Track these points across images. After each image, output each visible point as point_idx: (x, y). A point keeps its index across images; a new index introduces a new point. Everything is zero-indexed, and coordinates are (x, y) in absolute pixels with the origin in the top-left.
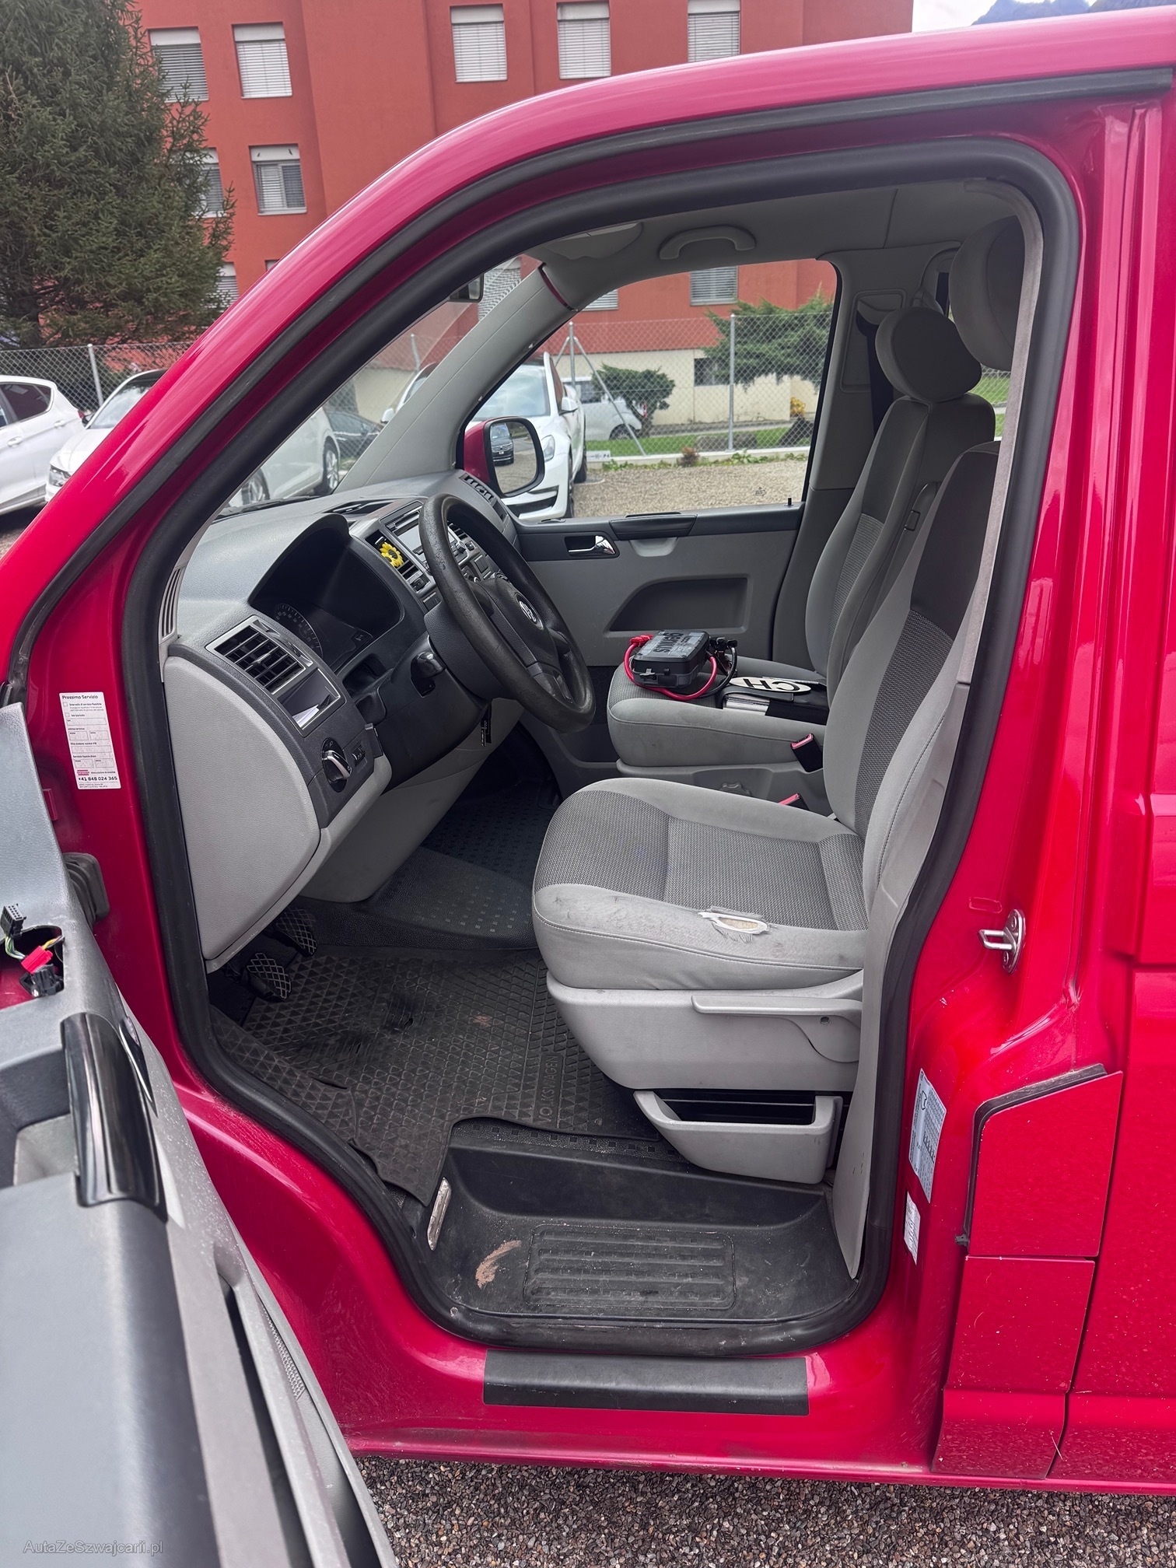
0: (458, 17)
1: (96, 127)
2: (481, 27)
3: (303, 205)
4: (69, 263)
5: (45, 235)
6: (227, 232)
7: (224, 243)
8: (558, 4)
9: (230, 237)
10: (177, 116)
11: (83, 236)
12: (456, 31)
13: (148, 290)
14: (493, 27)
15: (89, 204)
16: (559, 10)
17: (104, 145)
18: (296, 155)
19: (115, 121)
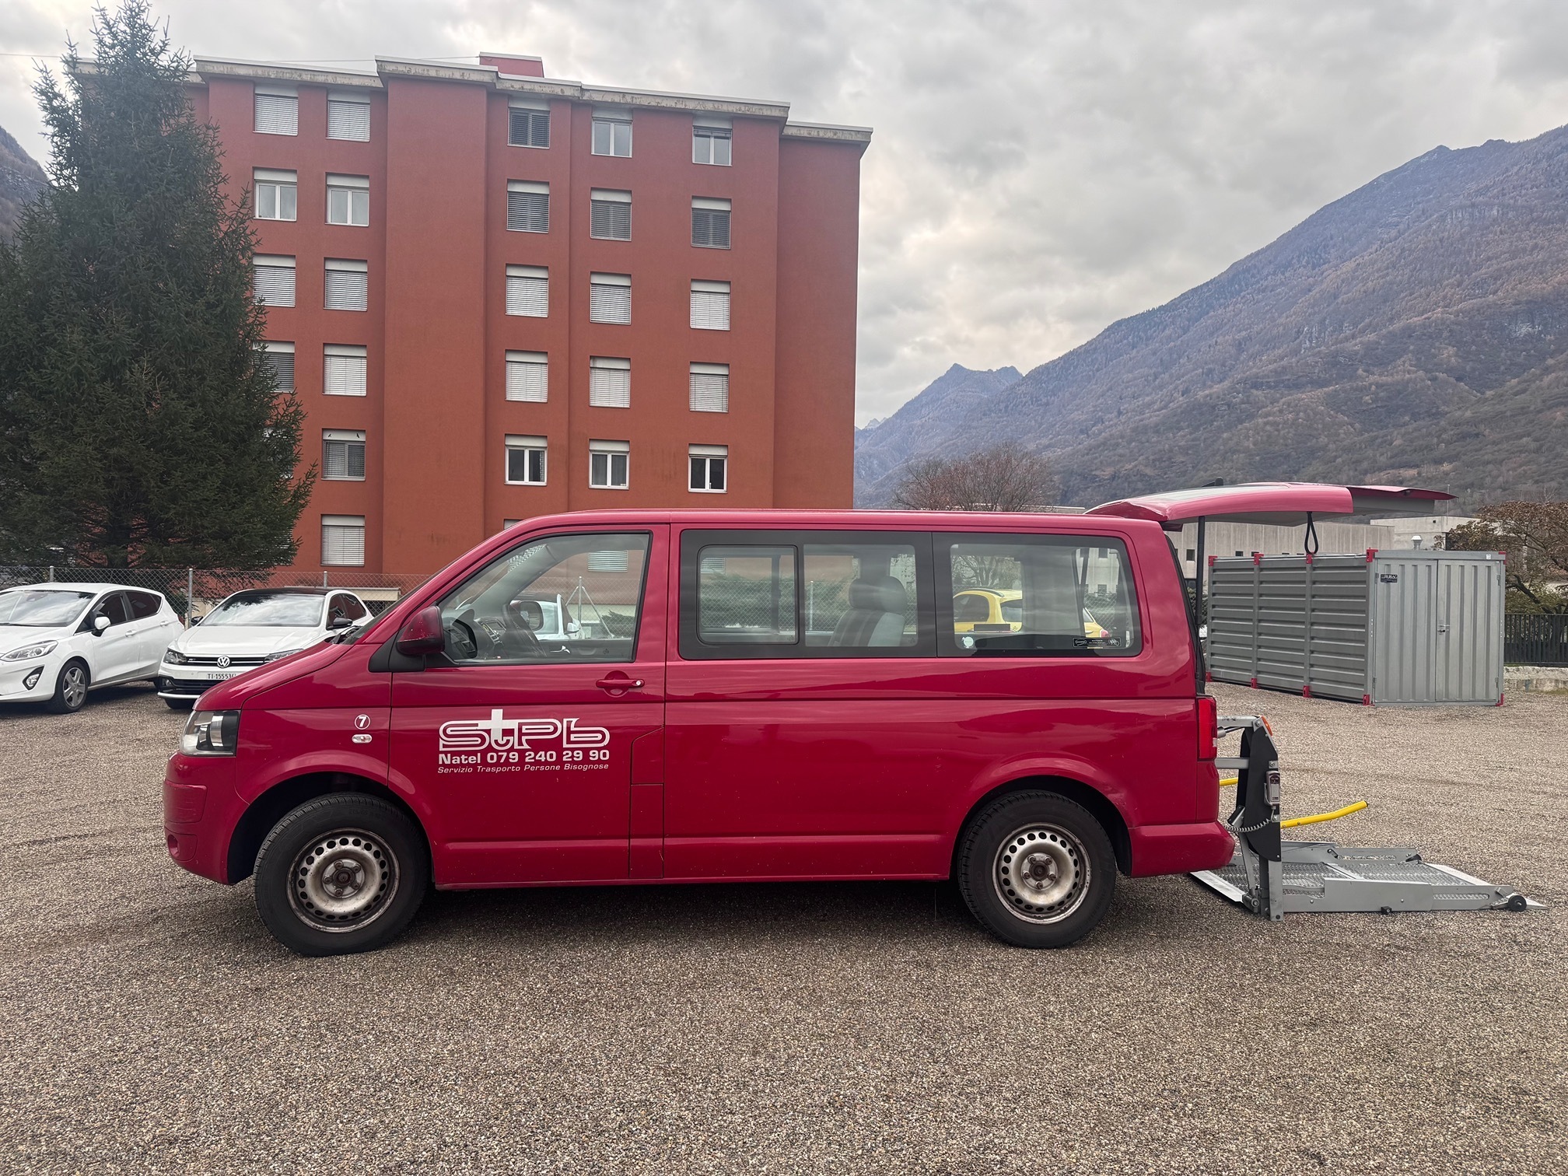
0: (511, 357)
1: (217, 416)
2: (529, 366)
3: (363, 475)
4: (175, 508)
5: (158, 487)
6: (306, 494)
7: (302, 502)
8: (592, 357)
9: (308, 498)
10: (282, 412)
11: (191, 490)
12: (509, 366)
13: (236, 532)
14: (539, 366)
15: (202, 468)
16: (591, 361)
17: (222, 429)
18: (362, 438)
19: (234, 413)
